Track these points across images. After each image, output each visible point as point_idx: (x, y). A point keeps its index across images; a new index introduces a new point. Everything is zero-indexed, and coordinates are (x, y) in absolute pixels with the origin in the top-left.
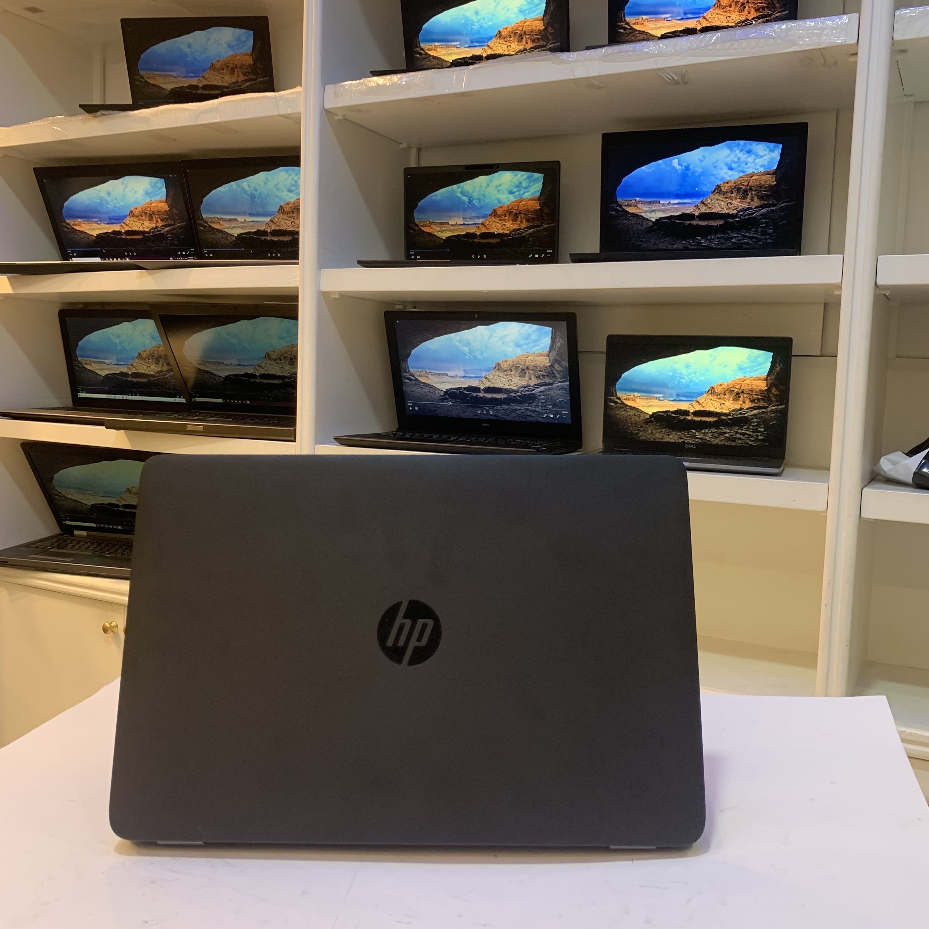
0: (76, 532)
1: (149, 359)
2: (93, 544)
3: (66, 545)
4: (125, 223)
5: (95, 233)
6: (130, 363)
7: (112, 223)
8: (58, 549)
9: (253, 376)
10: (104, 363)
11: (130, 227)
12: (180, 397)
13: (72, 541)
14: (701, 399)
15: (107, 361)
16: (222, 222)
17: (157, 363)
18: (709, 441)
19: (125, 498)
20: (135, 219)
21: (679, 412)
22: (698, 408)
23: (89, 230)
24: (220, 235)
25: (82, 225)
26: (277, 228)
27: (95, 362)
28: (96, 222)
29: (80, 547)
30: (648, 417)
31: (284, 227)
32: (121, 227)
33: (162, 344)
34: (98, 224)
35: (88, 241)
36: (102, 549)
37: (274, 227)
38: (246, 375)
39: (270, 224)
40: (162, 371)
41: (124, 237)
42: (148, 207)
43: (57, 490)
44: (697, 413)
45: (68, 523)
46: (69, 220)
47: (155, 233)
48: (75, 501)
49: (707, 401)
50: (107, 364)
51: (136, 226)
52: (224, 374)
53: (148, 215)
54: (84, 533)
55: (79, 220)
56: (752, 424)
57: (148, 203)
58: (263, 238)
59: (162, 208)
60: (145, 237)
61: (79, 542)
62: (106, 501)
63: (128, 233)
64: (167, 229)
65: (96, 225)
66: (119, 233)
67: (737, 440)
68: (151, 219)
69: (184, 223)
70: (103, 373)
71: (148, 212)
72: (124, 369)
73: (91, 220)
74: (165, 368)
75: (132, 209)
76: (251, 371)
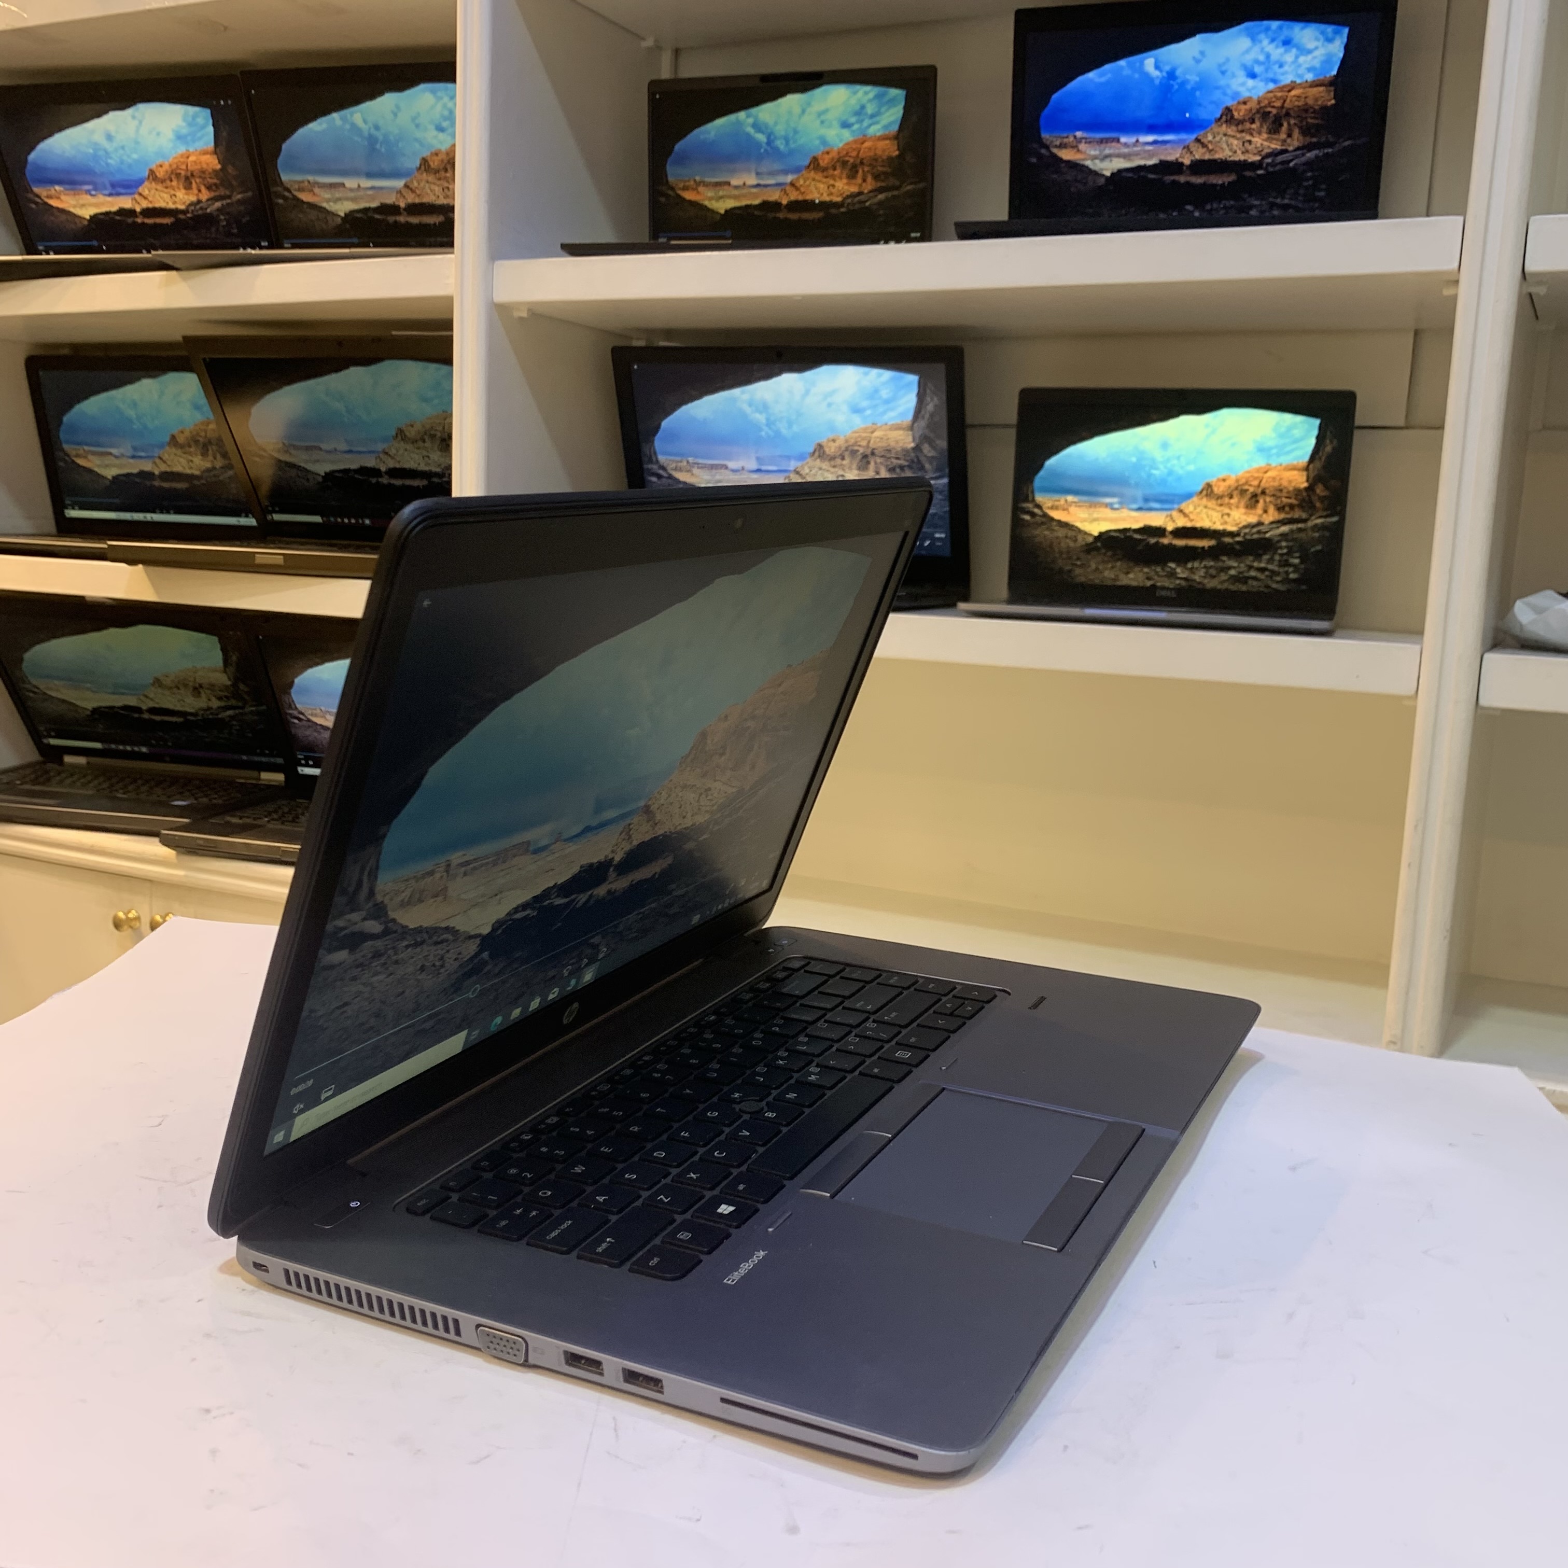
0: (68, 759)
1: (190, 446)
2: (96, 777)
3: (49, 780)
4: (140, 194)
5: (86, 213)
6: (156, 455)
7: (119, 194)
8: (34, 785)
9: (375, 472)
10: (111, 454)
11: (151, 202)
12: (247, 516)
13: (59, 773)
14: (1189, 507)
15: (114, 451)
16: (316, 190)
17: (204, 454)
18: (1199, 583)
19: (152, 696)
20: (159, 187)
21: (1148, 530)
22: (1181, 522)
23: (75, 207)
24: (313, 214)
25: (63, 197)
26: (417, 201)
27: (94, 453)
28: (88, 192)
29: (74, 782)
30: (1091, 540)
31: (429, 198)
32: (134, 202)
33: (211, 417)
34: (92, 195)
35: (74, 227)
36: (112, 785)
37: (411, 199)
38: (363, 470)
39: (405, 192)
40: (214, 468)
41: (139, 220)
42: (183, 163)
43: (30, 683)
44: (1181, 532)
45: (53, 742)
46: (37, 187)
47: (196, 213)
48: (64, 701)
49: (1198, 510)
50: (116, 457)
51: (162, 198)
52: (322, 469)
53: (183, 179)
54: (81, 760)
55: (57, 188)
56: (1280, 551)
57: (182, 156)
58: (391, 219)
59: (208, 164)
60: (178, 221)
61: (72, 775)
62: (118, 701)
63: (148, 212)
64: (218, 204)
65: (89, 197)
66: (131, 213)
67: (1250, 582)
68: (188, 187)
69: (250, 194)
70: (110, 473)
71: (183, 173)
72: (147, 466)
73: (78, 187)
74: (219, 463)
75: (153, 167)
76: (370, 462)
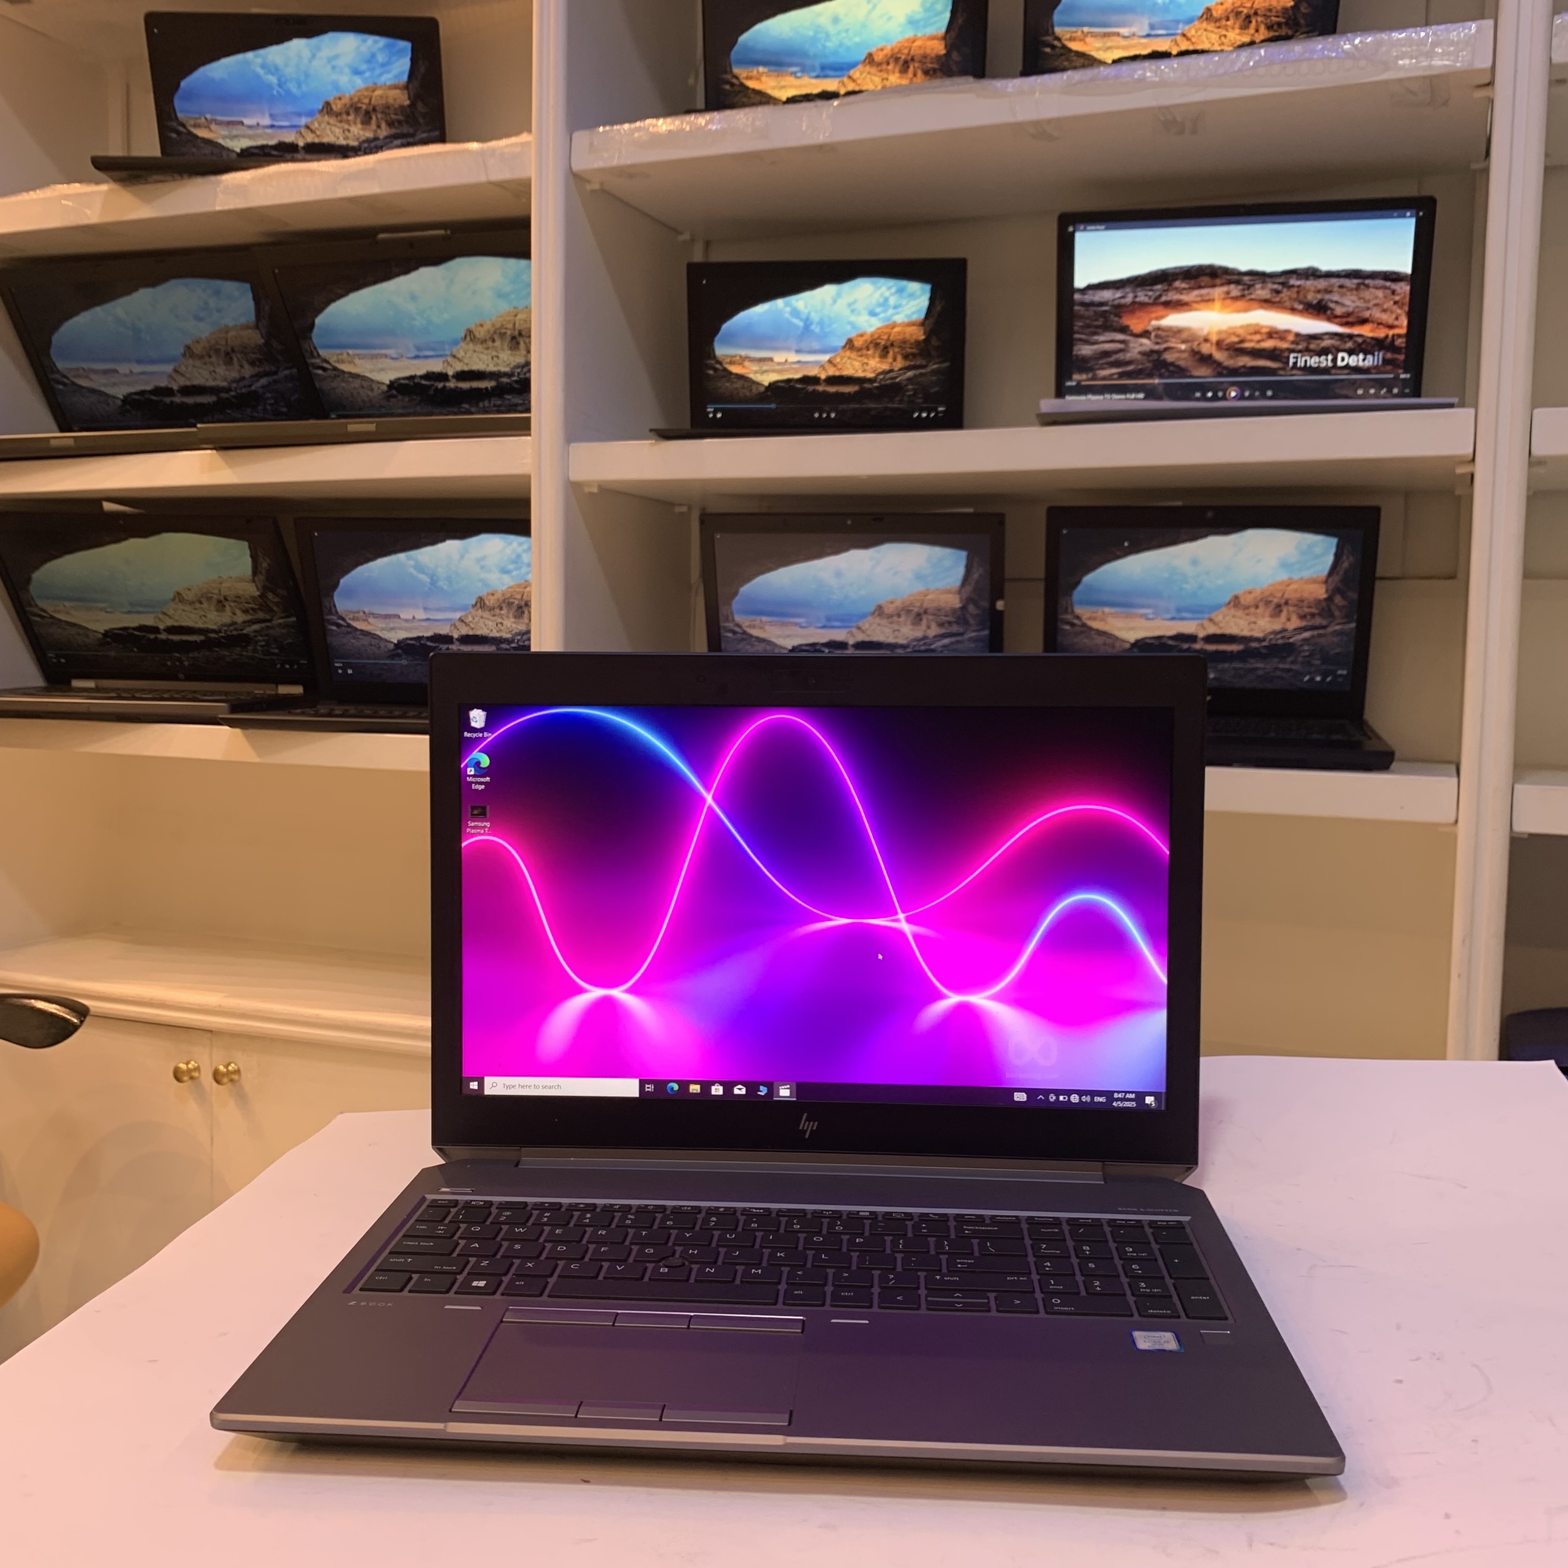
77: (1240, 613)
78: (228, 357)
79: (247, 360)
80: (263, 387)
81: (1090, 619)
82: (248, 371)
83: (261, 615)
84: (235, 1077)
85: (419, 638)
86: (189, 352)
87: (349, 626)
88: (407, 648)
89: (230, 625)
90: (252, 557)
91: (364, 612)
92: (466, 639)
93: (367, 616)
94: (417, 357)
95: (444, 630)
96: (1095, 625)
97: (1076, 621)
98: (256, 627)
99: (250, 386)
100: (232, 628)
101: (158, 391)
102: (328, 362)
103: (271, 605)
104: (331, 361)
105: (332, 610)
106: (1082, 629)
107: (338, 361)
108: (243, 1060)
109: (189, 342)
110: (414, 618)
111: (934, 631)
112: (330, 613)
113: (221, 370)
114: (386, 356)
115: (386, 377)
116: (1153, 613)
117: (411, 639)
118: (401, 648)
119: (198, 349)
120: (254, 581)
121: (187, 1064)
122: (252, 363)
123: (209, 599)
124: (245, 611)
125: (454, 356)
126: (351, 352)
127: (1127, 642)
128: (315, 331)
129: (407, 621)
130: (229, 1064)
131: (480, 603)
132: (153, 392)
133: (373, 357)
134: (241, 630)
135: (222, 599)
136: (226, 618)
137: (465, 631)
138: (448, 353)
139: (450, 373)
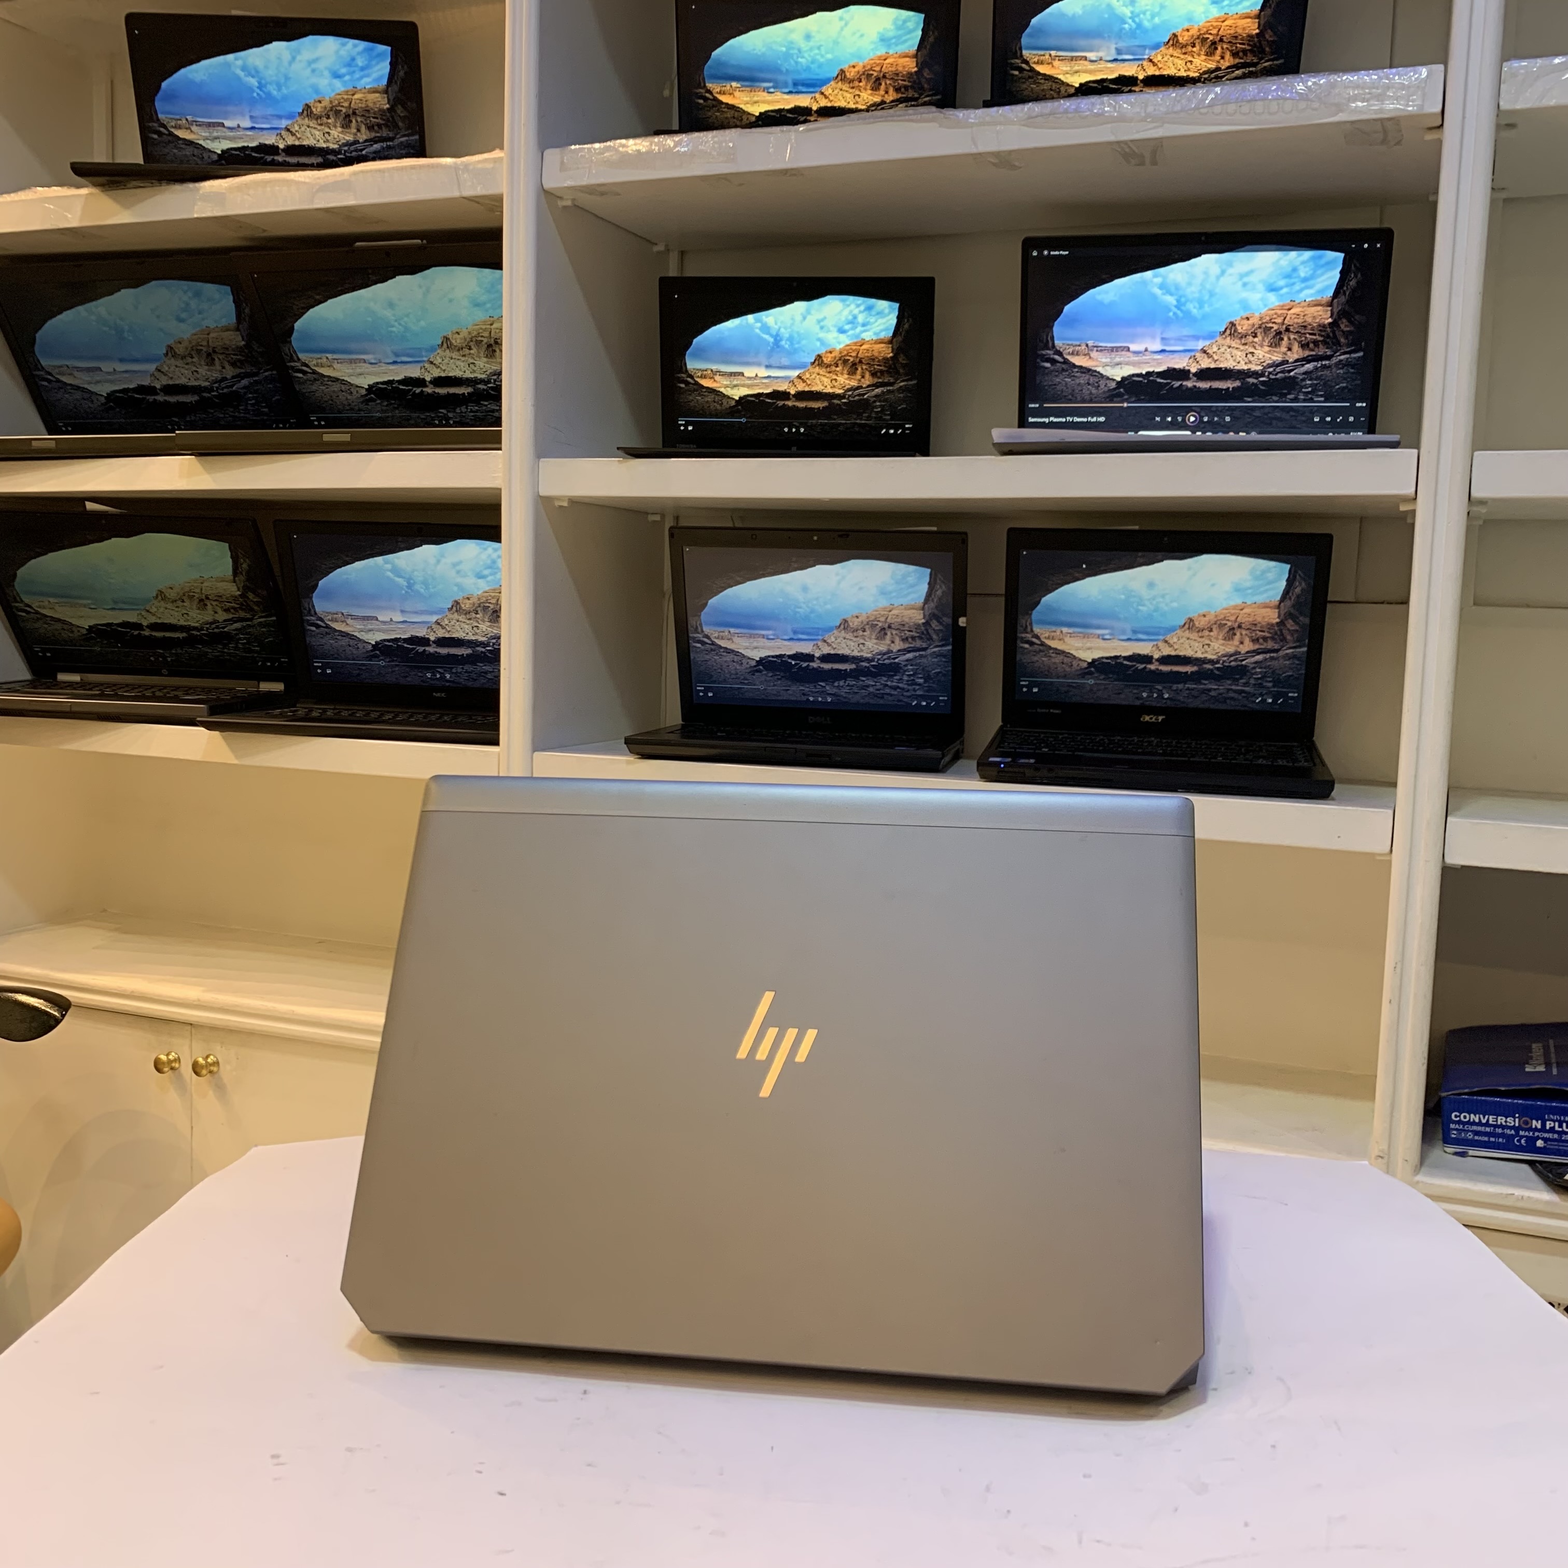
77: (1194, 635)
78: (210, 358)
79: (229, 362)
80: (244, 387)
81: (1048, 638)
82: (230, 372)
83: (242, 614)
84: (215, 1069)
85: (396, 640)
86: (170, 351)
87: (328, 627)
88: (383, 648)
89: (211, 623)
90: (232, 557)
91: (343, 614)
92: (442, 642)
93: (345, 617)
94: (395, 363)
95: (421, 632)
96: (1053, 644)
97: (1034, 640)
98: (238, 625)
99: (232, 386)
100: (214, 626)
101: (141, 389)
102: (307, 366)
103: (251, 603)
104: (311, 364)
105: (311, 611)
106: (1041, 648)
107: (317, 365)
108: (220, 1052)
109: (171, 342)
110: (391, 620)
111: (898, 645)
112: (309, 614)
113: (203, 371)
114: (365, 361)
115: (365, 382)
116: (1111, 634)
117: (388, 641)
118: (379, 649)
119: (180, 350)
120: (234, 581)
121: (168, 1055)
122: (233, 364)
123: (191, 598)
124: (227, 610)
125: (432, 363)
126: (330, 356)
127: (1085, 661)
128: (295, 335)
129: (384, 623)
130: (208, 1057)
131: (456, 607)
132: (135, 390)
133: (351, 361)
134: (223, 628)
135: (204, 597)
136: (208, 616)
137: (441, 633)
138: (425, 359)
139: (428, 379)
